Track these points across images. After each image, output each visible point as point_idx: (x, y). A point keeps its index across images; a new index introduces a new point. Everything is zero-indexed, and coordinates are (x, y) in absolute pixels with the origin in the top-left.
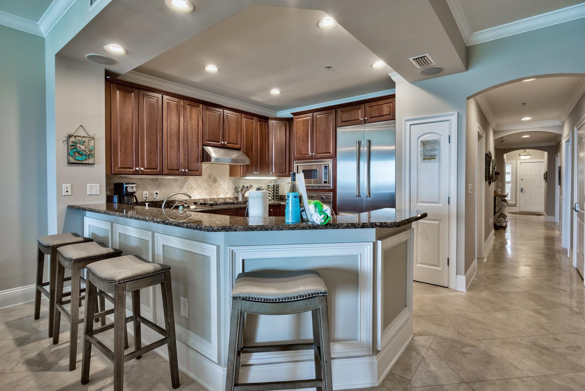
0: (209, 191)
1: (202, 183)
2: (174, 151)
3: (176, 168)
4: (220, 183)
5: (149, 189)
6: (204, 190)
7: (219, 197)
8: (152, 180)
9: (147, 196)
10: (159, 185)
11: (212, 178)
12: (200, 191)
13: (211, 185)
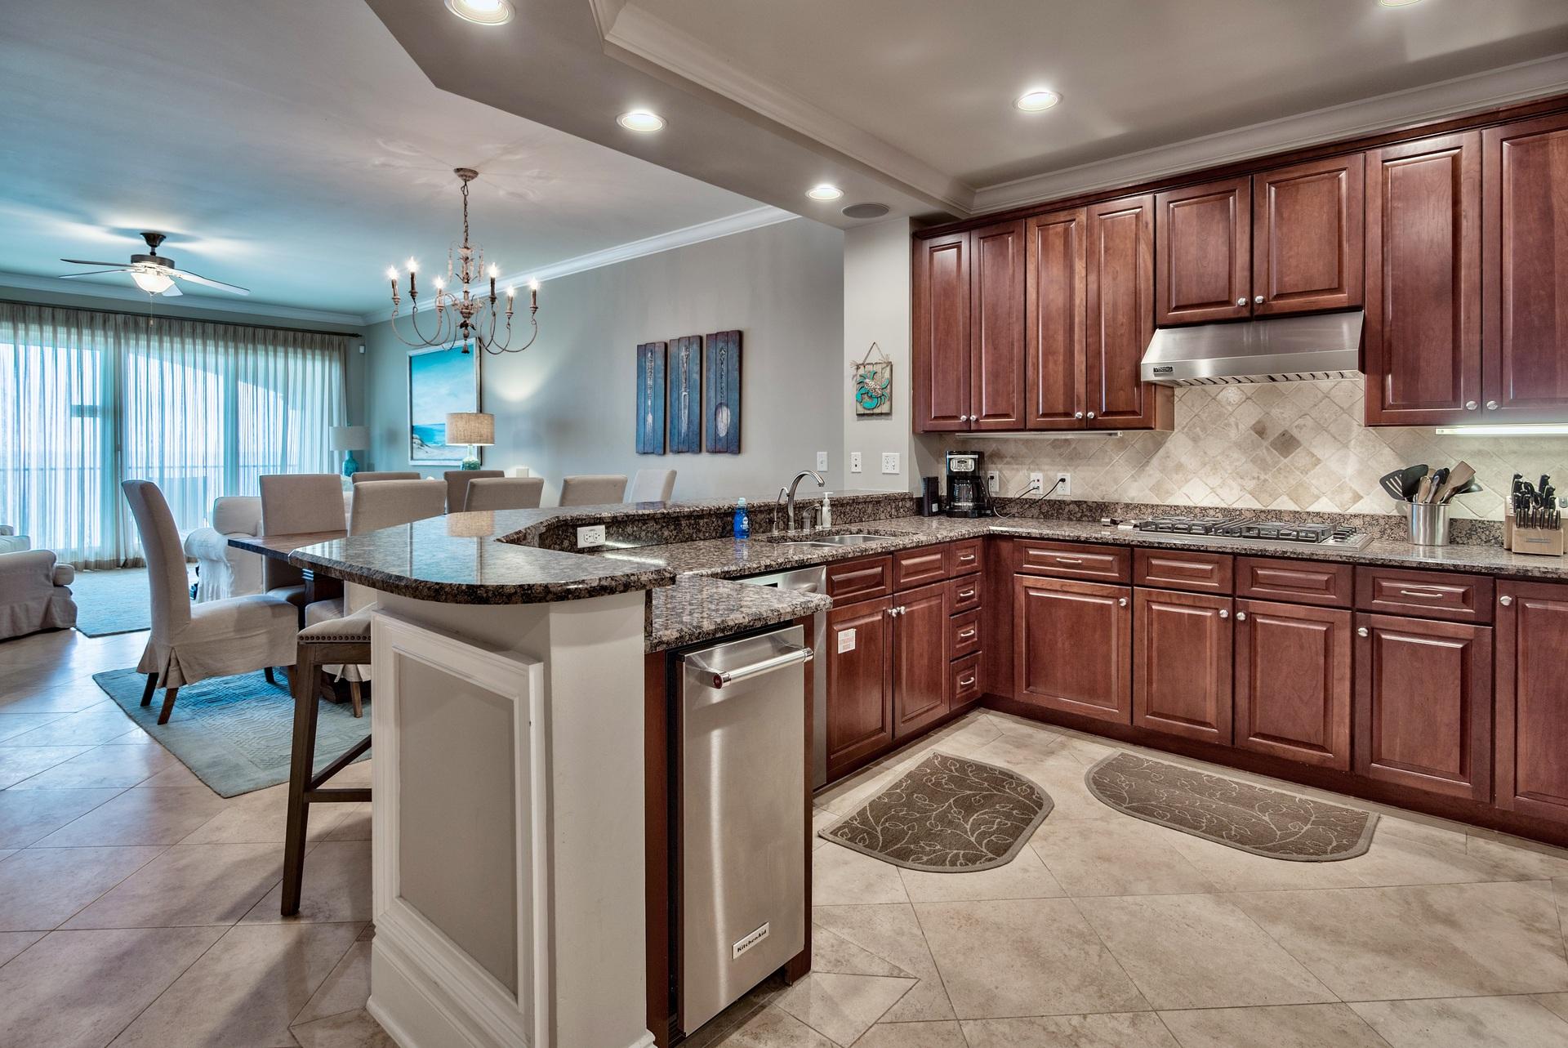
0: (1255, 482)
1: (1223, 453)
2: (1055, 362)
3: (1061, 409)
4: (1313, 455)
5: (1046, 467)
6: (1234, 480)
7: (1310, 509)
8: (1055, 444)
9: (1040, 484)
10: (1072, 459)
11: (1274, 433)
12: (1214, 481)
13: (1263, 460)
